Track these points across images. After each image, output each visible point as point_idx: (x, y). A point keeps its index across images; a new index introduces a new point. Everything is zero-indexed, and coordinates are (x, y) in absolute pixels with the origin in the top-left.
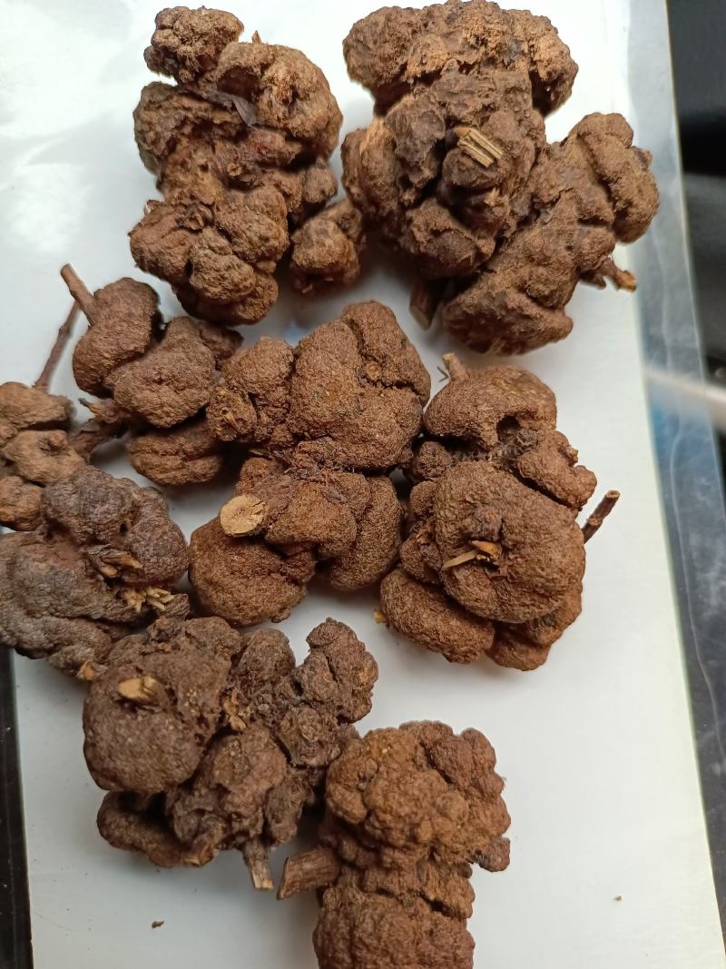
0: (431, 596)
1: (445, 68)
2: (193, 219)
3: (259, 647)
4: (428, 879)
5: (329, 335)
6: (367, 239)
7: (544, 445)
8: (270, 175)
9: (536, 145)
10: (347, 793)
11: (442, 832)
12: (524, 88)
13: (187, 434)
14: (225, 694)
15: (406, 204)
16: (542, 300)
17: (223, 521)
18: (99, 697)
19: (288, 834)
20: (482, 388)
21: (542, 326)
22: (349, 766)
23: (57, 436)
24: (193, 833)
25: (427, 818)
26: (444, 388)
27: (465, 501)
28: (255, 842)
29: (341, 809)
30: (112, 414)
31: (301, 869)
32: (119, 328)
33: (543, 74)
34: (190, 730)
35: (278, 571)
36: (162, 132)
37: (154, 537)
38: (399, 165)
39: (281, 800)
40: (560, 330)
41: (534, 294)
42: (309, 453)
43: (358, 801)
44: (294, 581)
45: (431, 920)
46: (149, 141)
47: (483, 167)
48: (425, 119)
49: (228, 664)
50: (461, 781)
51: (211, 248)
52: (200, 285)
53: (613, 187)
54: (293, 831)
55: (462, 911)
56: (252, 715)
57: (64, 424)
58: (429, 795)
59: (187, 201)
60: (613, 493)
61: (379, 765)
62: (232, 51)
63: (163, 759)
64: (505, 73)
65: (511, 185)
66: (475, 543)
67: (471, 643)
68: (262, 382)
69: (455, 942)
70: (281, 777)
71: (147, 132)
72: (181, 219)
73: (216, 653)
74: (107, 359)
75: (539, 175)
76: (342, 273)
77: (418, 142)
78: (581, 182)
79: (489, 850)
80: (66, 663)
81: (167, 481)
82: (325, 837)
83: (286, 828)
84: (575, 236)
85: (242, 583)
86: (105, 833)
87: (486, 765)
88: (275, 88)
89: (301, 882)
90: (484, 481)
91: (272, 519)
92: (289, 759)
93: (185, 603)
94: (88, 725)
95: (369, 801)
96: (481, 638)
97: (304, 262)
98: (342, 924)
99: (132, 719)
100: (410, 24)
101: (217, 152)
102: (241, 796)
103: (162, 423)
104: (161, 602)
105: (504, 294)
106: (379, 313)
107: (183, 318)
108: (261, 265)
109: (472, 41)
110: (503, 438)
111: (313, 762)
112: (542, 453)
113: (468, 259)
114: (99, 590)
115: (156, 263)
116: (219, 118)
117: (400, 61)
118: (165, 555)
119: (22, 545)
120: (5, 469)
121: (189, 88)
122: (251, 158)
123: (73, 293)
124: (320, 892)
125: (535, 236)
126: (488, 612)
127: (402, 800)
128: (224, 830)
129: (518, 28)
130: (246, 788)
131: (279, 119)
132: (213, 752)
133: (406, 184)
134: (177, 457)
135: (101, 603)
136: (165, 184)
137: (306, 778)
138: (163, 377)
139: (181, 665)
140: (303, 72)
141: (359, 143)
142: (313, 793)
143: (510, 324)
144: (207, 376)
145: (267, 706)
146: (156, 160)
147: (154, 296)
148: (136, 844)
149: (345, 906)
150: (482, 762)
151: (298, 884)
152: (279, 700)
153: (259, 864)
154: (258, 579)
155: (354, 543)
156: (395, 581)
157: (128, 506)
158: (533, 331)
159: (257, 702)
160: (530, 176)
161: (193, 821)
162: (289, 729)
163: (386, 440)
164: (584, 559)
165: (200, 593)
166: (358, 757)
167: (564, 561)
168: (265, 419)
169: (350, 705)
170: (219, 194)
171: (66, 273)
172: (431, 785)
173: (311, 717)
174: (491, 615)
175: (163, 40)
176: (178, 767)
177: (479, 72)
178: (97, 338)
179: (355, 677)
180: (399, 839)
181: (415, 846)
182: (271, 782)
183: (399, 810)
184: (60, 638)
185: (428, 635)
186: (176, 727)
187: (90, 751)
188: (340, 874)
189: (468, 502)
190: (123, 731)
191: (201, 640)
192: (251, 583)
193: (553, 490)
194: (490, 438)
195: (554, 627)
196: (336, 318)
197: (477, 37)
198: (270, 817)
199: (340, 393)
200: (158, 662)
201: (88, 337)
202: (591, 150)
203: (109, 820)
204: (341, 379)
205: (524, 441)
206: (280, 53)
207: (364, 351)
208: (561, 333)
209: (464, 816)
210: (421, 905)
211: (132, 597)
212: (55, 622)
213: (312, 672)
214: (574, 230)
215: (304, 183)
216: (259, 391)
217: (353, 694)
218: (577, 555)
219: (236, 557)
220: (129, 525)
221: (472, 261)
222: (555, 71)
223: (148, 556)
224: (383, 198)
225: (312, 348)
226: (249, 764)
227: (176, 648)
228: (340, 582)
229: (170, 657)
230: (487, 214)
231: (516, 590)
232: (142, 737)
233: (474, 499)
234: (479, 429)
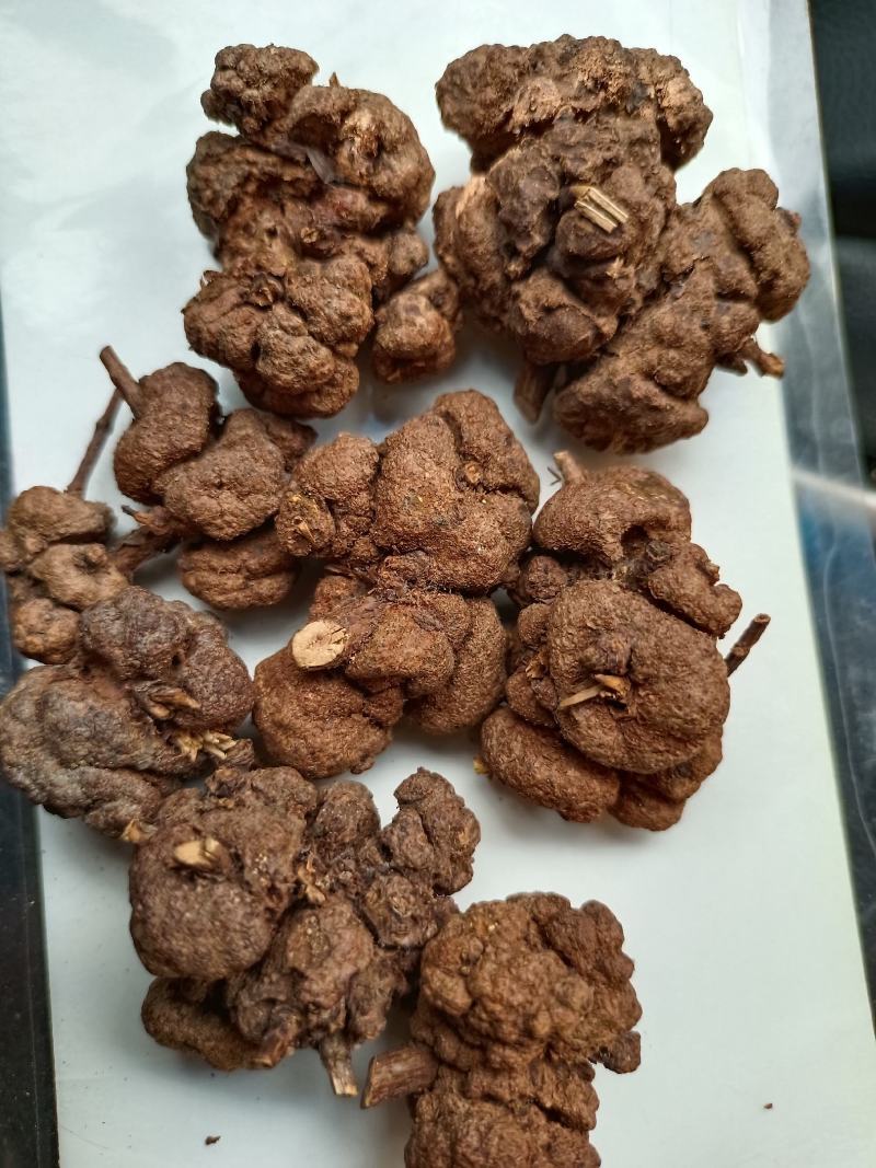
0: (543, 740)
1: (558, 117)
2: (261, 294)
3: (338, 803)
4: (543, 1082)
5: (422, 431)
6: (464, 317)
7: (679, 560)
8: (351, 241)
9: (665, 206)
10: (448, 979)
11: (563, 1024)
12: (651, 140)
13: (252, 548)
14: (299, 861)
15: (512, 276)
16: (673, 389)
17: (297, 651)
18: (149, 863)
19: (376, 1028)
20: (603, 493)
21: (672, 419)
22: (449, 946)
23: (95, 551)
24: (263, 1028)
25: (544, 1007)
26: (557, 493)
27: (586, 627)
28: (335, 1039)
29: (441, 997)
30: (162, 524)
31: (391, 1072)
32: (171, 423)
33: (672, 121)
34: (260, 903)
35: (360, 712)
36: (222, 191)
37: (214, 671)
38: (503, 228)
39: (367, 988)
40: (694, 424)
41: (663, 382)
42: (398, 570)
43: (460, 989)
44: (378, 724)
45: (549, 1132)
46: (205, 200)
47: (604, 232)
48: (534, 176)
49: (302, 823)
50: (583, 963)
51: (282, 328)
52: (269, 371)
53: (757, 255)
54: (381, 1026)
55: (585, 1121)
56: (332, 885)
57: (102, 534)
58: (546, 980)
59: (252, 272)
60: (762, 617)
61: (485, 945)
62: (307, 96)
63: (228, 938)
64: (629, 123)
65: (637, 254)
66: (599, 676)
67: (592, 797)
68: (341, 486)
69: (578, 1158)
70: (368, 959)
71: (205, 190)
72: (246, 293)
73: (287, 810)
74: (156, 458)
75: (670, 242)
76: (435, 356)
77: (527, 203)
78: (718, 249)
79: (616, 1047)
80: (106, 822)
81: (227, 604)
82: (419, 1033)
83: (373, 1021)
84: (712, 315)
85: (317, 726)
86: (152, 1029)
87: (613, 944)
88: (358, 140)
89: (391, 1086)
90: (607, 602)
91: (354, 648)
92: (376, 939)
93: (249, 750)
94: (136, 896)
96: (602, 791)
97: (391, 345)
98: (441, 1137)
99: (191, 890)
100: (516, 65)
101: (287, 214)
102: (320, 982)
103: (221, 534)
104: (221, 749)
105: (628, 381)
106: (480, 405)
107: (246, 410)
108: (341, 348)
109: (590, 84)
110: (629, 553)
111: (405, 941)
112: (677, 569)
113: (585, 341)
114: (148, 734)
115: (215, 345)
116: (289, 174)
117: (505, 108)
118: (226, 693)
119: (52, 682)
120: (32, 590)
121: (254, 138)
122: (329, 222)
123: (115, 380)
124: (412, 1100)
125: (665, 313)
126: (613, 761)
127: (514, 987)
128: (299, 1023)
129: (643, 70)
130: (326, 972)
131: (361, 175)
132: (285, 929)
133: (513, 252)
134: (240, 576)
135: (148, 751)
136: (225, 252)
137: (396, 961)
138: (224, 480)
139: (247, 825)
140: (391, 120)
141: (455, 203)
142: (404, 979)
143: (636, 416)
144: (276, 479)
145: (349, 874)
146: (213, 223)
147: (212, 385)
148: (189, 1042)
149: (443, 1116)
150: (608, 940)
151: (386, 1089)
152: (363, 866)
153: (340, 1065)
154: (337, 721)
155: (451, 678)
156: (499, 723)
157: (182, 634)
158: (662, 425)
159: (337, 870)
160: (659, 244)
161: (262, 1014)
162: (376, 902)
163: (490, 555)
164: (729, 696)
165: (267, 737)
166: (461, 934)
167: (705, 698)
168: (345, 529)
169: (448, 873)
170: (290, 264)
171: (107, 357)
172: (548, 969)
173: (403, 887)
174: (617, 764)
175: (225, 83)
176: (246, 947)
177: (598, 121)
178: (144, 434)
179: (454, 839)
180: (510, 1033)
181: (530, 1042)
182: (355, 965)
183: (511, 999)
184: (100, 793)
185: (539, 788)
186: (242, 900)
187: (139, 928)
188: (437, 1077)
189: (590, 628)
190: (179, 905)
191: (270, 795)
192: (328, 726)
193: (691, 614)
194: (614, 551)
195: (691, 778)
196: (428, 411)
197: (595, 80)
198: (353, 1008)
199: (435, 499)
200: (220, 821)
201: (132, 433)
202: (731, 212)
203: (157, 1012)
204: (436, 482)
205: (656, 555)
206: (362, 98)
207: (462, 449)
208: (695, 427)
209: (588, 1005)
210: (536, 1113)
211: (186, 744)
212: (94, 773)
213: (404, 833)
214: (711, 307)
215: (390, 251)
216: (338, 497)
217: (452, 859)
218: (721, 691)
219: (310, 695)
220: (183, 656)
221: (590, 343)
222: (686, 119)
223: (206, 694)
224: (484, 268)
225: (402, 446)
226: (330, 946)
227: (240, 804)
228: (433, 724)
229: (234, 815)
230: (609, 288)
231: (649, 734)
232: (202, 912)
233: (597, 625)
234: (602, 541)
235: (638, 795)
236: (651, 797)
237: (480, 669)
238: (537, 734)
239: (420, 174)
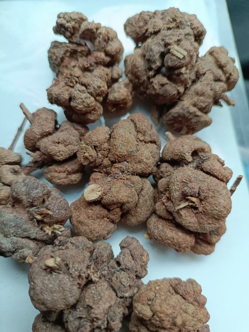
0: (169, 224)
1: (162, 30)
2: (72, 82)
3: (100, 248)
5: (124, 123)
7: (212, 158)
8: (100, 67)
9: (196, 54)
10: (143, 307)
11: (186, 320)
12: (191, 34)
13: (69, 164)
15: (150, 76)
16: (202, 110)
17: (85, 195)
18: (35, 268)
19: (118, 326)
21: (202, 119)
22: (143, 295)
23: (17, 167)
24: (77, 328)
25: (179, 314)
29: (141, 313)
30: (39, 157)
32: (43, 123)
34: (75, 281)
35: (107, 217)
36: (59, 56)
37: (57, 202)
38: (147, 62)
39: (114, 312)
40: (208, 121)
41: (199, 107)
42: (118, 168)
43: (148, 310)
44: (113, 222)
46: (54, 59)
47: (180, 59)
48: (156, 45)
49: (89, 254)
50: (190, 299)
51: (79, 91)
52: (75, 105)
53: (225, 69)
54: (120, 325)
56: (100, 275)
57: (19, 163)
58: (179, 305)
59: (69, 76)
60: (240, 176)
61: (155, 294)
63: (65, 294)
64: (183, 30)
65: (189, 66)
66: (189, 197)
67: (186, 243)
68: (99, 141)
70: (114, 301)
71: (53, 57)
72: (67, 83)
73: (83, 250)
74: (38, 135)
75: (198, 65)
76: (126, 104)
77: (154, 53)
78: (212, 68)
79: (202, 330)
80: (20, 257)
81: (61, 183)
82: (132, 329)
83: (117, 324)
84: (213, 86)
85: (92, 222)
87: (199, 292)
88: (101, 37)
90: (189, 173)
91: (105, 194)
92: (117, 295)
93: (69, 231)
94: (31, 280)
95: (153, 309)
96: (190, 240)
97: (113, 99)
99: (50, 277)
100: (149, 15)
101: (79, 61)
102: (98, 310)
103: (59, 158)
104: (58, 230)
105: (188, 107)
106: (142, 116)
107: (67, 121)
108: (98, 98)
109: (171, 20)
111: (127, 295)
112: (211, 161)
113: (174, 94)
114: (34, 226)
115: (57, 99)
116: (79, 49)
117: (145, 28)
118: (62, 210)
122: (93, 61)
123: (24, 113)
125: (198, 86)
126: (194, 228)
127: (168, 307)
128: (90, 326)
129: (186, 17)
130: (100, 306)
131: (103, 47)
132: (84, 292)
134: (65, 173)
135: (35, 232)
136: (60, 74)
137: (123, 302)
138: (60, 141)
139: (70, 254)
140: (111, 32)
141: (131, 58)
142: (127, 309)
143: (191, 119)
144: (77, 141)
145: (106, 272)
146: (56, 66)
147: (56, 114)
150: (197, 291)
152: (111, 269)
154: (99, 220)
157: (46, 191)
158: (199, 121)
159: (102, 270)
160: (195, 65)
161: (77, 323)
162: (116, 281)
163: (148, 162)
164: (231, 203)
165: (75, 227)
166: (146, 291)
167: (225, 203)
168: (100, 155)
169: (140, 270)
170: (81, 74)
171: (22, 106)
172: (179, 301)
173: (125, 275)
174: (195, 230)
175: (60, 22)
176: (71, 297)
177: (174, 31)
179: (141, 259)
180: (168, 325)
181: (174, 328)
182: (110, 303)
183: (167, 312)
184: (18, 246)
185: (169, 240)
186: (69, 279)
187: (32, 292)
189: (184, 182)
190: (47, 282)
191: (77, 245)
192: (96, 222)
193: (217, 175)
194: (189, 159)
195: (218, 235)
197: (173, 19)
198: (109, 320)
199: (130, 144)
200: (60, 253)
201: (31, 128)
202: (215, 57)
203: (38, 326)
204: (130, 138)
205: (204, 157)
207: (137, 130)
208: (209, 123)
209: (194, 313)
211: (47, 229)
212: (16, 239)
213: (124, 257)
214: (212, 84)
215: (112, 71)
216: (98, 144)
217: (141, 266)
218: (229, 201)
219: (90, 211)
220: (46, 199)
221: (176, 95)
222: (200, 31)
223: (55, 210)
224: (141, 75)
225: (118, 128)
226: (101, 296)
227: (67, 248)
228: (131, 222)
229: (65, 251)
230: (181, 77)
231: (206, 217)
232: (55, 284)
233: (186, 181)
234: (185, 155)
235: (200, 243)
236: (204, 243)
237: (146, 201)
238: (167, 222)
239: (120, 49)
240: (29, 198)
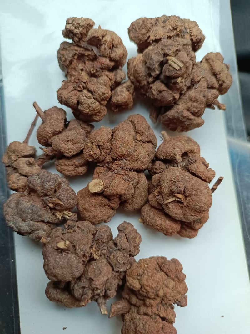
0: (159, 213)
1: (163, 38)
2: (79, 87)
3: (101, 231)
4: (160, 310)
5: (125, 125)
6: (136, 94)
7: (198, 161)
8: (104, 73)
9: (193, 63)
10: (134, 280)
11: (167, 293)
12: (189, 44)
13: (76, 159)
14: (91, 247)
15: (150, 82)
16: (195, 114)
17: (90, 188)
18: (49, 248)
19: (113, 295)
20: (176, 143)
21: (195, 122)
22: (134, 271)
23: (32, 160)
24: (82, 295)
25: (161, 288)
26: (162, 143)
27: (172, 180)
28: (101, 298)
29: (132, 286)
30: (51, 152)
31: (117, 307)
32: (54, 123)
33: (194, 39)
34: (81, 259)
35: (107, 205)
36: (68, 58)
37: (67, 194)
38: (147, 69)
39: (111, 283)
40: (201, 123)
41: (192, 112)
42: (118, 165)
43: (138, 283)
44: (113, 209)
45: (162, 323)
47: (176, 70)
48: (156, 54)
49: (92, 237)
50: (172, 275)
51: (86, 97)
52: (82, 109)
53: (218, 76)
54: (115, 294)
55: (172, 321)
56: (100, 254)
59: (77, 81)
60: (221, 177)
61: (144, 271)
62: (92, 31)
63: (72, 269)
64: (183, 39)
65: (185, 76)
66: (176, 194)
67: (173, 229)
68: (102, 141)
69: (171, 331)
70: (111, 275)
71: (62, 58)
72: (75, 87)
73: (87, 233)
74: (49, 133)
75: (194, 73)
76: (128, 105)
77: (154, 62)
78: (207, 75)
79: (181, 299)
80: (36, 237)
81: (69, 175)
82: (125, 296)
83: (112, 293)
84: (206, 93)
85: (95, 209)
86: (48, 296)
87: (180, 270)
88: (107, 44)
89: (117, 312)
90: (178, 173)
91: (106, 187)
92: (113, 270)
93: (76, 216)
94: (45, 257)
95: (141, 283)
96: (176, 227)
97: (116, 102)
98: (132, 326)
99: (61, 255)
100: (151, 23)
101: (86, 64)
102: (98, 282)
103: (68, 155)
104: (68, 216)
105: (182, 112)
106: (141, 118)
107: (75, 120)
108: (102, 102)
109: (172, 29)
110: (183, 160)
111: (121, 270)
112: (197, 164)
113: (171, 100)
114: (48, 212)
115: (67, 101)
116: (87, 53)
117: (148, 35)
118: (70, 200)
119: (20, 197)
120: (13, 171)
121: (77, 43)
122: (98, 67)
123: (37, 111)
124: (123, 316)
125: (193, 93)
126: (179, 218)
127: (153, 282)
128: (92, 294)
129: (186, 25)
130: (99, 279)
131: (108, 54)
132: (88, 267)
133: (150, 75)
134: (73, 167)
135: (48, 216)
136: (68, 75)
137: (119, 276)
138: (69, 140)
139: (77, 237)
140: (116, 39)
141: (133, 62)
142: (121, 281)
143: (184, 121)
144: (83, 139)
145: (105, 251)
146: (65, 67)
147: (65, 113)
148: (59, 300)
149: (132, 319)
150: (178, 269)
151: (116, 312)
152: (109, 249)
153: (103, 305)
154: (101, 208)
156: (146, 208)
157: (57, 184)
158: (192, 124)
159: (102, 250)
160: (191, 73)
161: (81, 291)
162: (113, 259)
163: (144, 160)
164: (212, 200)
165: (81, 212)
166: (137, 268)
167: (206, 200)
168: (103, 153)
169: (133, 250)
170: (88, 79)
171: (35, 105)
172: (162, 277)
173: (121, 255)
174: (180, 219)
175: (69, 28)
176: (77, 272)
177: (174, 39)
178: (46, 126)
179: (134, 241)
180: (152, 295)
181: (157, 298)
182: (108, 277)
183: (152, 286)
184: (34, 229)
185: (159, 226)
186: (76, 258)
187: (46, 267)
188: (130, 309)
190: (58, 260)
191: (83, 229)
192: (98, 209)
193: (201, 176)
194: (179, 159)
195: (200, 223)
196: (126, 120)
198: (107, 289)
199: (129, 145)
200: (69, 236)
201: (42, 126)
202: (211, 64)
203: (50, 291)
204: (129, 140)
205: (191, 160)
206: (108, 32)
207: (136, 131)
208: (201, 125)
209: (174, 287)
210: (159, 318)
211: (58, 214)
212: (32, 223)
213: (121, 239)
214: (206, 91)
216: (101, 144)
217: (134, 247)
218: (210, 198)
219: (93, 200)
220: (58, 189)
221: (172, 101)
222: (198, 39)
223: (65, 200)
224: (142, 80)
225: (119, 130)
226: (100, 271)
227: (74, 231)
228: (128, 209)
229: (73, 234)
230: (177, 85)
231: (189, 210)
232: (65, 262)
233: (175, 180)
234: (176, 156)
235: (187, 229)
236: (189, 229)
237: (141, 193)
238: (157, 211)
239: (124, 54)
240: (43, 189)
